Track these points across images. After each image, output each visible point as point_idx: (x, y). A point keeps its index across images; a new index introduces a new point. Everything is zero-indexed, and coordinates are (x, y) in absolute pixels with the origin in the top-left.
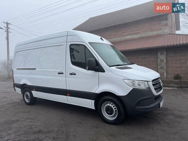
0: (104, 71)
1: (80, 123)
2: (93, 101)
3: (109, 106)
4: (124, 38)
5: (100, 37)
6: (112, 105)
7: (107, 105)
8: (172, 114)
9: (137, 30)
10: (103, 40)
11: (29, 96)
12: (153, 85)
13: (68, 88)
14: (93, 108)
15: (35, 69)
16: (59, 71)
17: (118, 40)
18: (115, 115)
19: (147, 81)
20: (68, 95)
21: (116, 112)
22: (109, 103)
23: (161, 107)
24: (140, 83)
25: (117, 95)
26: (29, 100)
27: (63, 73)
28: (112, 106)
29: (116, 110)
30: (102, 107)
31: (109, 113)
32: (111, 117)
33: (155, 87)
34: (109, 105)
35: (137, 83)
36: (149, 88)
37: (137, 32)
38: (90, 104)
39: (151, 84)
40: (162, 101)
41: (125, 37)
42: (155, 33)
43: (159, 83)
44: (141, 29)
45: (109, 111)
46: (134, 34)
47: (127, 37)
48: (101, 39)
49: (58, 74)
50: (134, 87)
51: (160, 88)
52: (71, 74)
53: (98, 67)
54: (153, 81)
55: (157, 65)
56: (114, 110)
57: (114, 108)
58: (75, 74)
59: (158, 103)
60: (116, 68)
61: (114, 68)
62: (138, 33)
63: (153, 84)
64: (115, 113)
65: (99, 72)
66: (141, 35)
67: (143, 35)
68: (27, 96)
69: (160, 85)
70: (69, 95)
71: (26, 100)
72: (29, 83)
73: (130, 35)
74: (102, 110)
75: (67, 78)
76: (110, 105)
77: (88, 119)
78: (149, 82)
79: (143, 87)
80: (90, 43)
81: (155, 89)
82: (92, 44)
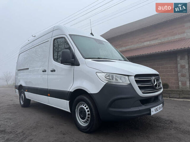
0: (79, 65)
2: (68, 102)
3: (82, 108)
4: (142, 45)
7: (82, 106)
9: (156, 36)
10: (93, 35)
11: (24, 98)
12: (137, 81)
13: (49, 88)
14: (69, 111)
15: (28, 69)
16: (43, 68)
18: (87, 120)
19: (128, 76)
21: (89, 116)
23: (152, 114)
25: (89, 93)
27: (46, 71)
28: (85, 108)
29: (89, 113)
30: (76, 109)
31: (82, 116)
36: (130, 84)
37: (156, 37)
41: (143, 43)
42: (177, 37)
44: (160, 34)
45: (82, 114)
46: (153, 40)
47: (145, 43)
48: (91, 34)
49: (42, 72)
50: (107, 82)
51: (154, 88)
52: (51, 71)
54: (136, 76)
55: (177, 72)
56: (87, 113)
57: (87, 110)
58: (55, 71)
59: (146, 108)
60: (92, 60)
61: (90, 60)
62: (157, 39)
65: (74, 66)
67: (163, 41)
68: (22, 97)
69: (152, 84)
71: (21, 102)
72: (24, 85)
73: (148, 41)
74: (76, 113)
75: (49, 76)
77: (64, 125)
78: (130, 77)
82: (72, 37)
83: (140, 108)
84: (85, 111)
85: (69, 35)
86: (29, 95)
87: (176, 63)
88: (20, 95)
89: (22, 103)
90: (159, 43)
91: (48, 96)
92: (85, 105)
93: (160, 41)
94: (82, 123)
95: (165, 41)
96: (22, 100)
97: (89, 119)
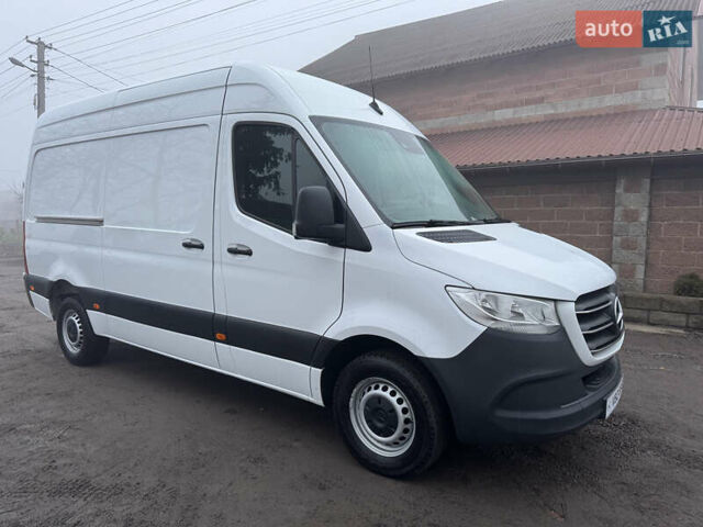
0: (366, 247)
1: (258, 460)
2: (318, 372)
3: (380, 399)
5: (371, 100)
6: (393, 394)
7: (373, 392)
8: (655, 446)
9: (538, 88)
10: (381, 114)
11: (79, 330)
12: (581, 318)
13: (221, 311)
14: (320, 402)
15: (100, 222)
16: (187, 234)
17: (461, 123)
18: (402, 438)
19: (555, 301)
20: (218, 336)
21: (409, 426)
22: (381, 386)
23: (608, 414)
24: (521, 305)
25: (415, 353)
26: (78, 346)
27: (201, 247)
28: (394, 400)
29: (407, 416)
30: (352, 400)
31: (379, 425)
32: (387, 444)
33: (588, 325)
34: (379, 391)
35: (506, 304)
36: (561, 330)
37: (538, 94)
38: (303, 381)
39: (569, 311)
40: (618, 388)
41: (489, 114)
42: (611, 101)
43: (609, 311)
44: (553, 85)
45: (381, 418)
46: (528, 102)
48: (374, 106)
49: (184, 248)
50: (491, 324)
52: (231, 251)
53: (342, 226)
54: (582, 299)
55: (610, 231)
56: (402, 417)
57: (399, 408)
58: (249, 253)
59: (597, 398)
60: (418, 234)
61: (412, 233)
62: (541, 100)
63: (577, 315)
64: (406, 431)
65: (345, 247)
66: (554, 107)
68: (72, 328)
69: (614, 319)
70: (224, 337)
71: (68, 346)
72: (79, 281)
73: (508, 105)
74: (352, 412)
75: (217, 267)
76: (387, 394)
77: (296, 444)
78: (561, 307)
79: (533, 324)
80: (318, 121)
81: (588, 338)
82: (324, 126)
83: (584, 402)
84: (393, 410)
85: (311, 118)
86: (105, 324)
87: (612, 203)
88: (59, 317)
89: (73, 350)
91: (215, 340)
92: (390, 389)
93: (552, 112)
94: (376, 444)
95: (569, 111)
96: (73, 339)
97: (406, 435)
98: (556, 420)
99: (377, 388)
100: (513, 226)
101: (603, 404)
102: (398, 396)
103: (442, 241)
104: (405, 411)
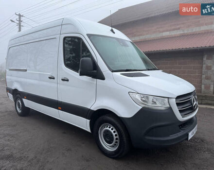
0: (103, 79)
3: (108, 131)
4: (159, 35)
6: (112, 129)
7: (106, 128)
9: (178, 25)
10: (114, 33)
11: (21, 105)
12: (178, 104)
13: (60, 100)
15: (26, 70)
16: (50, 74)
18: (115, 145)
19: (168, 98)
21: (117, 141)
22: (109, 126)
23: (189, 138)
25: (119, 116)
27: (54, 78)
28: (112, 131)
29: (117, 137)
30: (99, 130)
31: (108, 140)
32: (110, 146)
33: (181, 107)
34: (108, 128)
35: (151, 98)
36: (170, 108)
37: (178, 27)
38: (84, 124)
39: (173, 102)
41: (161, 34)
44: (183, 24)
45: (108, 137)
46: (174, 30)
47: (164, 33)
49: (49, 79)
51: (192, 109)
52: (63, 80)
53: (96, 71)
54: (178, 97)
55: (201, 73)
56: (115, 137)
57: (114, 134)
58: (68, 80)
59: (185, 133)
60: (121, 74)
61: (118, 74)
62: (179, 29)
63: (176, 103)
64: (116, 142)
65: (97, 78)
66: (183, 31)
67: (186, 32)
69: (192, 104)
70: (61, 108)
71: (18, 110)
72: (20, 89)
73: (167, 31)
74: (99, 135)
75: (58, 85)
76: (110, 129)
78: (170, 100)
79: (160, 106)
80: (89, 36)
81: (180, 111)
82: (91, 37)
83: (179, 134)
84: (112, 135)
85: (87, 35)
86: (28, 103)
88: (15, 101)
89: (20, 111)
90: (180, 34)
91: (58, 109)
92: (111, 128)
95: (189, 32)
96: (19, 108)
97: (117, 144)
98: (168, 141)
99: (107, 127)
100: (160, 71)
101: (187, 135)
102: (114, 130)
103: (129, 76)
104: (116, 135)
